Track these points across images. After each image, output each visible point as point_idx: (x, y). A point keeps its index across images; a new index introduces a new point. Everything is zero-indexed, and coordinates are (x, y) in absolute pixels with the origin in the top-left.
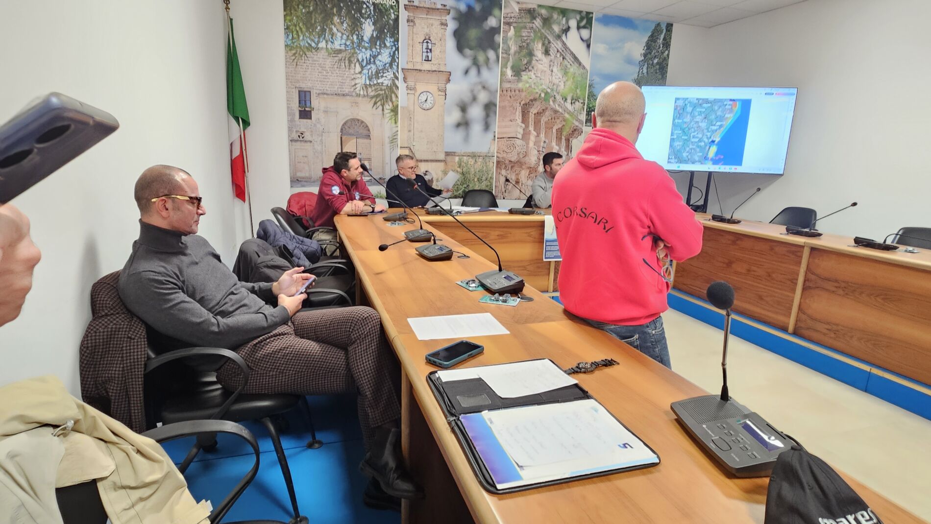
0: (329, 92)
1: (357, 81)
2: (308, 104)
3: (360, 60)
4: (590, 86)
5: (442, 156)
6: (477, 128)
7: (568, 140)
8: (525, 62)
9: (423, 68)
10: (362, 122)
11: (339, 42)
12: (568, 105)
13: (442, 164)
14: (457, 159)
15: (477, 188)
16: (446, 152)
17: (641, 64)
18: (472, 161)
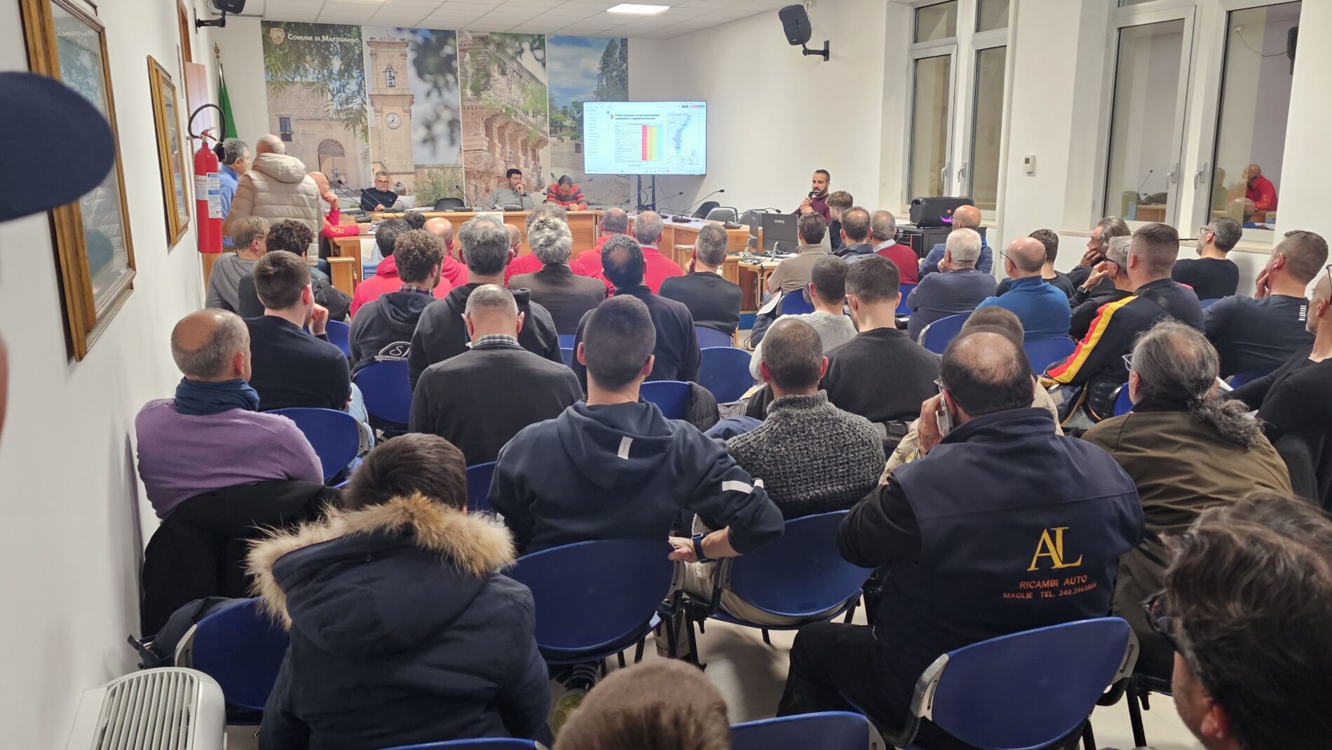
0: (305, 118)
1: (329, 108)
2: (288, 128)
3: (331, 90)
4: (550, 100)
5: (412, 169)
6: (443, 143)
7: (534, 151)
8: (483, 82)
9: (388, 93)
10: (336, 142)
11: (312, 77)
12: (530, 119)
13: (413, 176)
14: (426, 171)
15: (448, 197)
16: (415, 165)
17: (600, 77)
18: (441, 173)
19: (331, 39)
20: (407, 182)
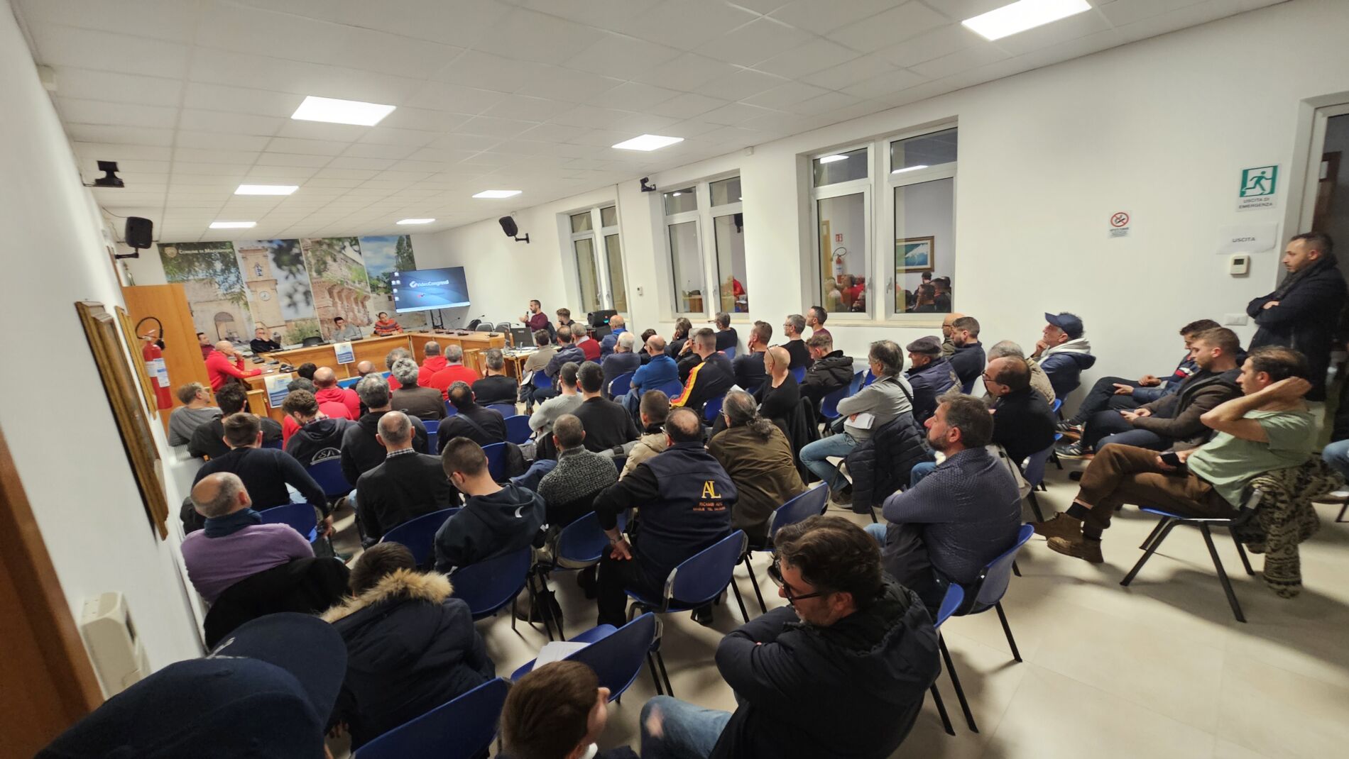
1: (218, 293)
3: (217, 282)
4: (368, 274)
5: (283, 323)
6: (302, 305)
7: (362, 303)
8: (323, 267)
9: (258, 280)
10: (227, 313)
11: (201, 275)
12: (357, 285)
13: (285, 327)
14: (293, 323)
15: (311, 336)
16: (285, 321)
17: (397, 258)
18: (304, 323)
19: (211, 251)
20: (282, 332)
